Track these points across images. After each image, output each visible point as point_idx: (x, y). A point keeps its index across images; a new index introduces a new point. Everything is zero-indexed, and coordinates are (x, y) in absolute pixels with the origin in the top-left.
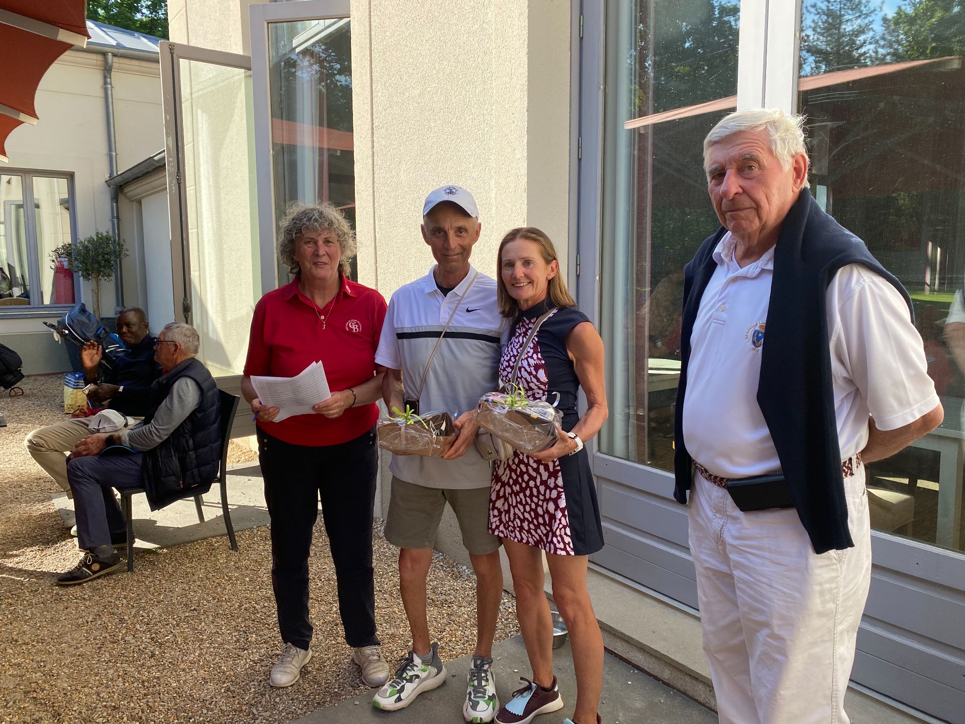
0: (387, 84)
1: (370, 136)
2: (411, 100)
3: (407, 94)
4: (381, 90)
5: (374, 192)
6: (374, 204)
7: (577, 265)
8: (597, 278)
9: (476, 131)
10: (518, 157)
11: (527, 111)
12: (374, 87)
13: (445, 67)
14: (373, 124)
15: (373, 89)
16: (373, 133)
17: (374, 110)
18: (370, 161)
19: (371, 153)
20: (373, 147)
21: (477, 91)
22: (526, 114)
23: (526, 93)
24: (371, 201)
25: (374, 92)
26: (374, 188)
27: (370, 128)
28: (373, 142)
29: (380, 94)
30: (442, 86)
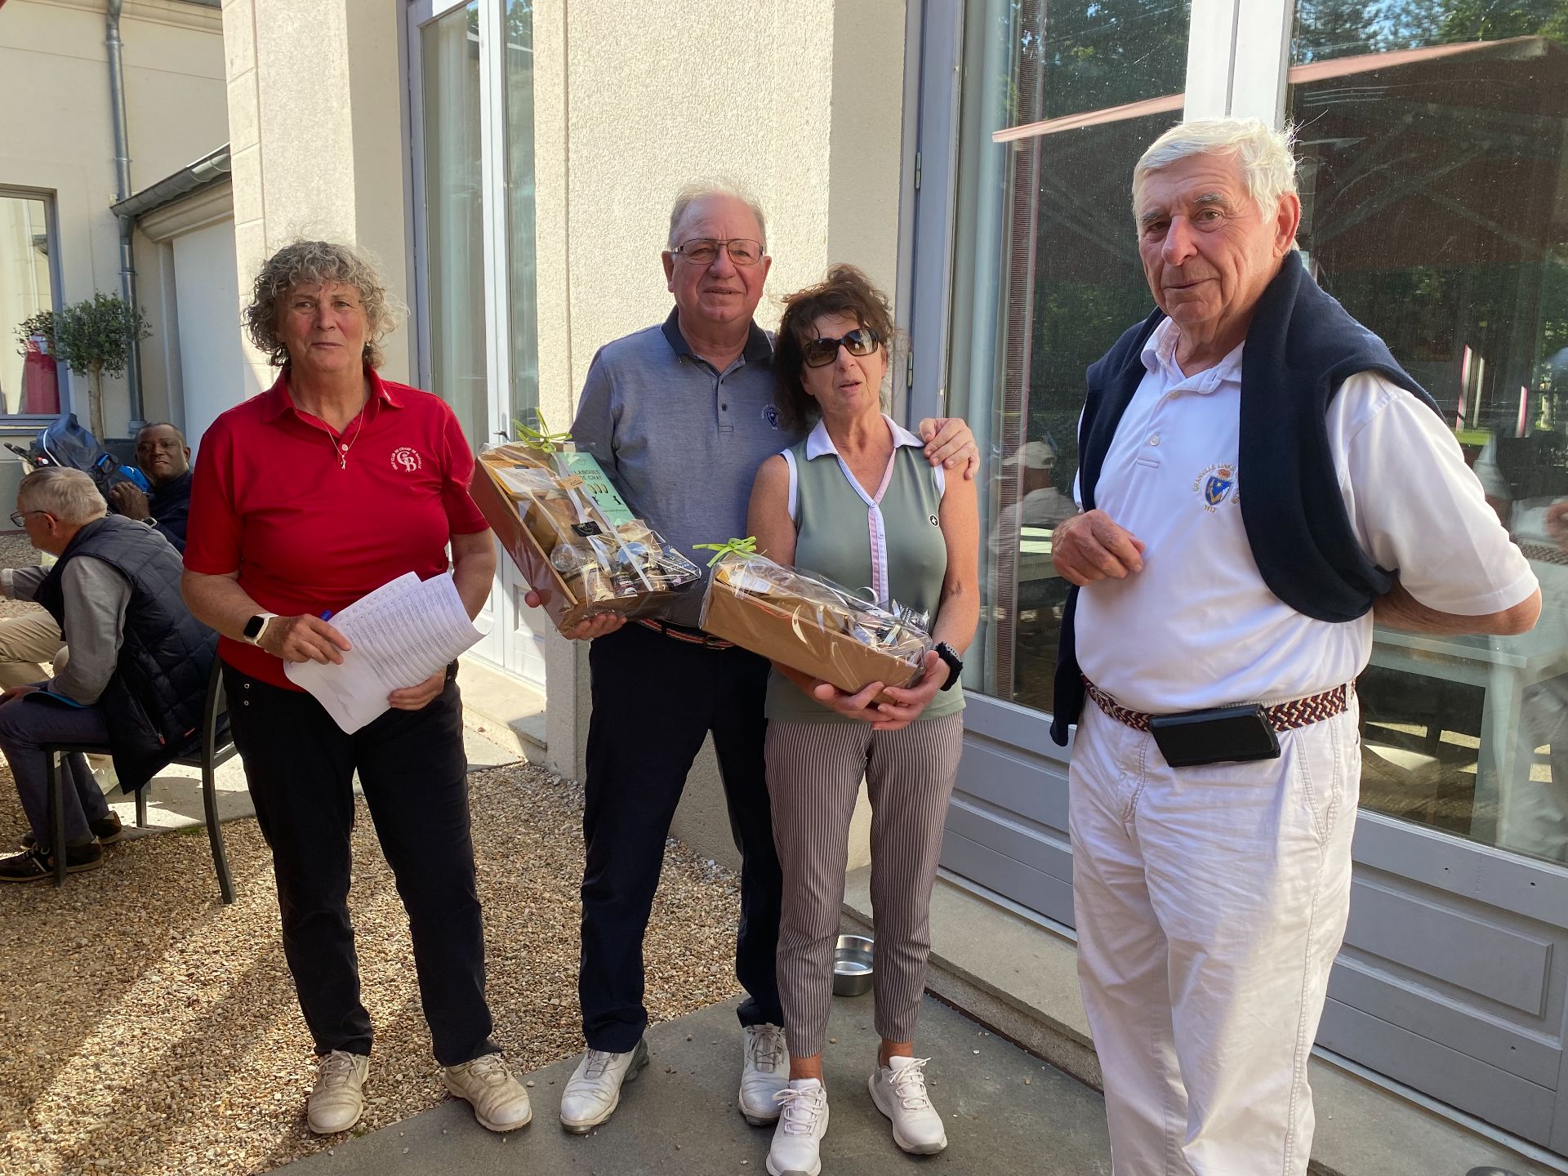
0: (593, 52)
1: (562, 140)
2: (634, 81)
3: (626, 69)
4: (582, 61)
5: (568, 235)
6: (568, 257)
7: (908, 369)
8: (942, 392)
9: (744, 135)
10: (814, 182)
11: (832, 103)
12: (570, 57)
13: (692, 26)
14: (567, 120)
15: (570, 61)
16: (567, 135)
17: (571, 97)
18: (563, 182)
19: (563, 170)
20: (567, 160)
21: (747, 67)
22: (829, 109)
23: (829, 73)
24: (564, 252)
25: (570, 64)
26: (567, 230)
27: (563, 126)
28: (567, 150)
29: (581, 69)
30: (687, 57)
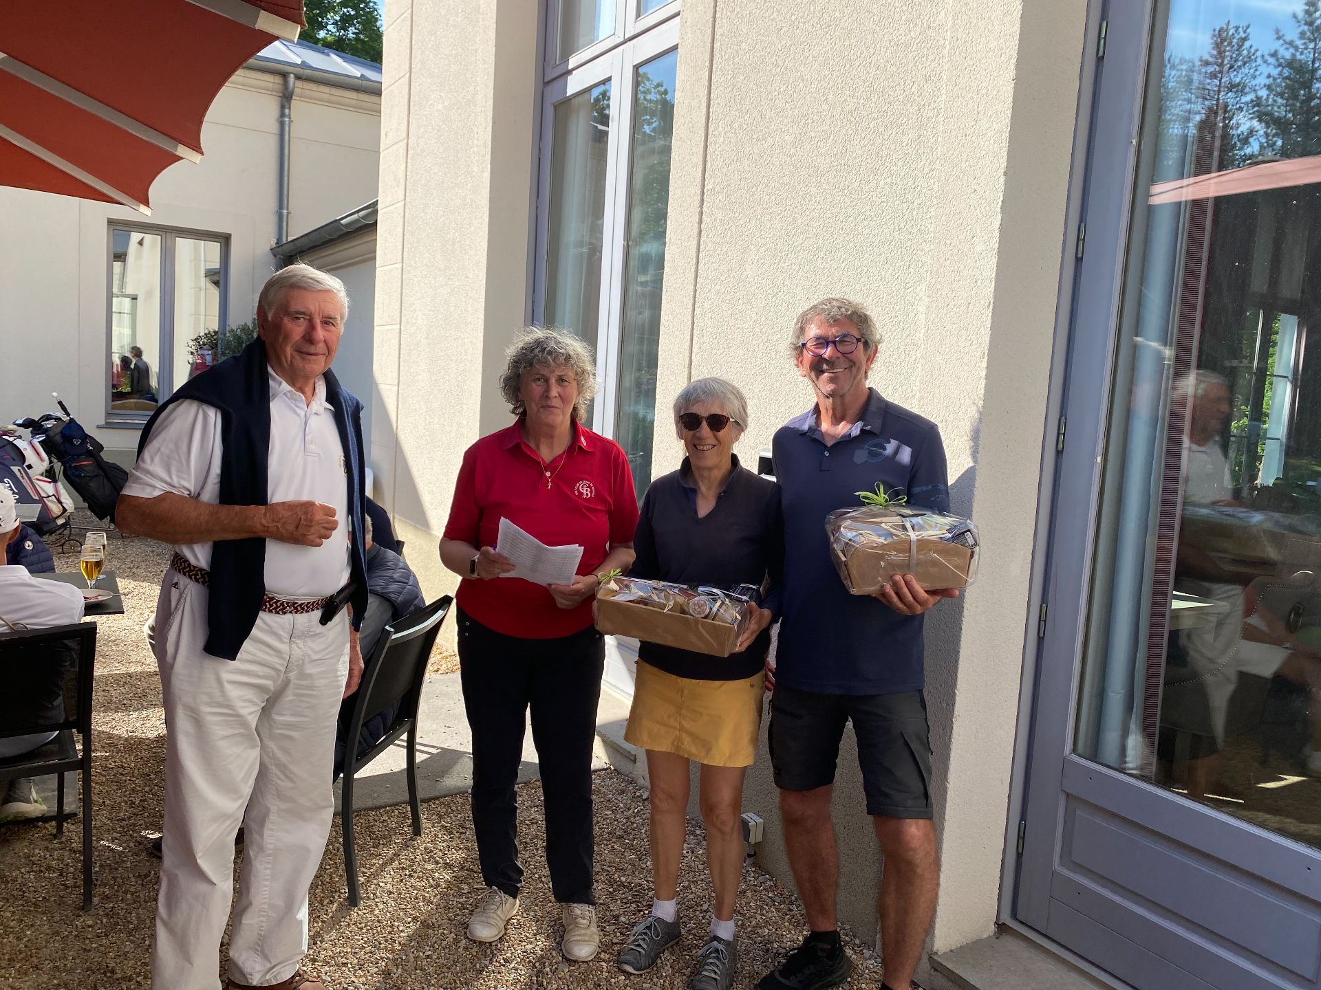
0: (735, 125)
1: (697, 203)
2: (777, 151)
3: (770, 140)
4: (723, 133)
5: (695, 291)
6: (694, 310)
7: (1059, 434)
8: (1099, 459)
9: (897, 202)
10: (979, 249)
11: (1005, 174)
12: (710, 129)
13: (845, 101)
14: (704, 186)
15: (710, 132)
16: (702, 201)
17: (708, 165)
18: (695, 242)
19: (696, 231)
20: (701, 222)
21: (906, 139)
22: (1002, 180)
23: (1005, 145)
24: (690, 306)
25: (709, 136)
26: (695, 286)
27: (699, 192)
28: (701, 214)
29: (721, 140)
30: (837, 129)
